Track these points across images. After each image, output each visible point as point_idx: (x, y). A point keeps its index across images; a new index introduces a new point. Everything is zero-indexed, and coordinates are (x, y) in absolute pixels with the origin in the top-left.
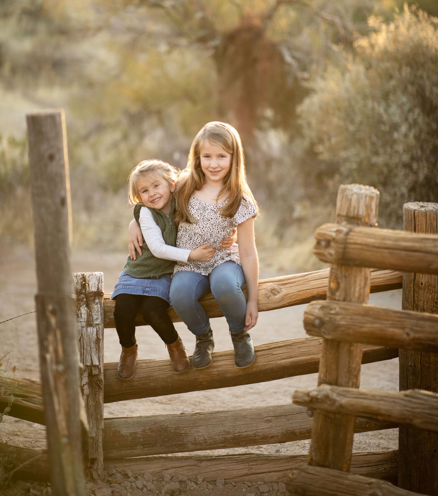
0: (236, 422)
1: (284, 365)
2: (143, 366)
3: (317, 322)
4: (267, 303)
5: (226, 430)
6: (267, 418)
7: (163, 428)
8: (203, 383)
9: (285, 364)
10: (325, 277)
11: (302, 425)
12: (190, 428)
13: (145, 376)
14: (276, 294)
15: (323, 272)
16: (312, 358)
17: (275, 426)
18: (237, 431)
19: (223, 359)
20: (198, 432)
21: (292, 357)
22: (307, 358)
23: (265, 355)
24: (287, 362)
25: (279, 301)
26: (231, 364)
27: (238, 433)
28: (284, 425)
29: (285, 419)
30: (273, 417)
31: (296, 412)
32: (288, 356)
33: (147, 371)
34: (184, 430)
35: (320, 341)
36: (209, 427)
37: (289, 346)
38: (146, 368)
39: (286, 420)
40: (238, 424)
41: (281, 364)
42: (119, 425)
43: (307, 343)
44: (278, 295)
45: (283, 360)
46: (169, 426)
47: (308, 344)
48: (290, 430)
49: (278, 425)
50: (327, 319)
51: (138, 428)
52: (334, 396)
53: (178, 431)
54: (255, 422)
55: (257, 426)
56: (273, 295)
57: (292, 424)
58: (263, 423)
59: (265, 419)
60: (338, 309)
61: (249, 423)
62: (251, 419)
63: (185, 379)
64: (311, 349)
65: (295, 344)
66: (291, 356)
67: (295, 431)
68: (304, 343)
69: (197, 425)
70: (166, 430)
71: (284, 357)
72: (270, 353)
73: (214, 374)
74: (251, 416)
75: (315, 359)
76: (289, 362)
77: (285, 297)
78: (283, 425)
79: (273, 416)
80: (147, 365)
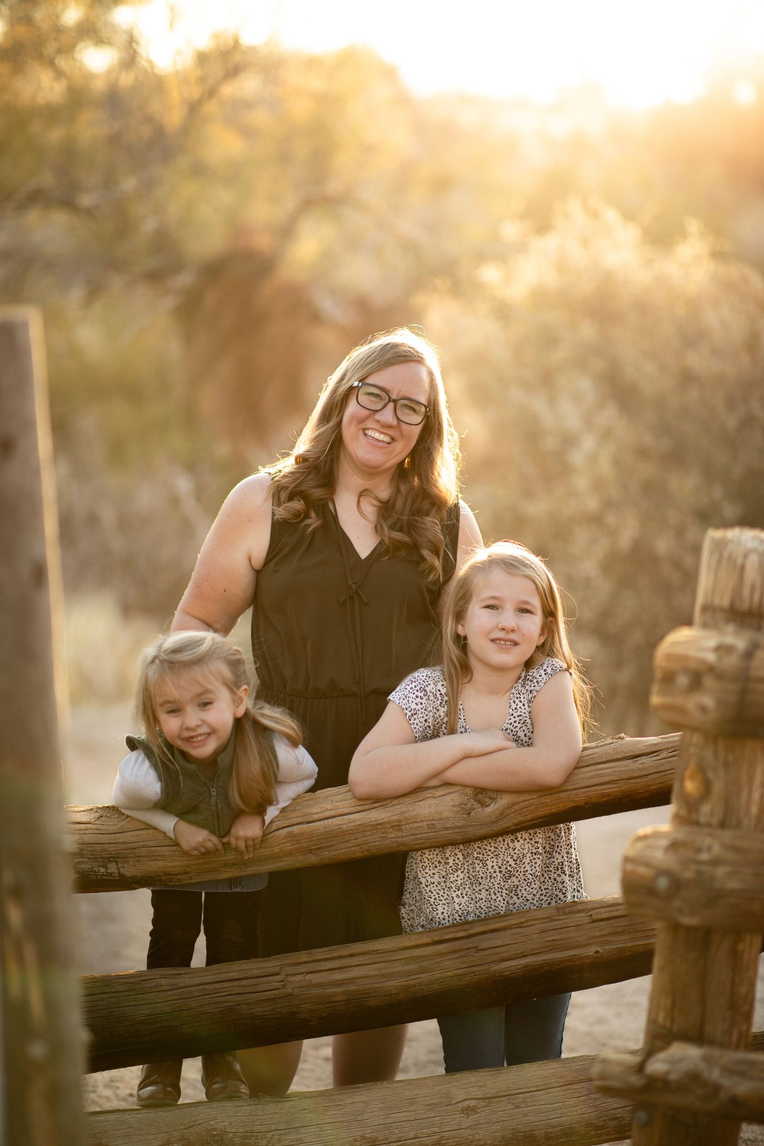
0: (391, 1116)
1: (507, 973)
2: (161, 986)
3: (663, 883)
4: (466, 826)
5: (368, 1135)
6: (466, 1103)
7: (213, 1136)
8: (311, 1023)
9: (511, 972)
10: (604, 760)
11: (551, 1117)
12: (279, 1132)
13: (168, 1009)
14: (487, 804)
15: (597, 747)
16: (574, 955)
17: (486, 1121)
18: (394, 1136)
19: (357, 963)
20: (299, 1142)
21: (526, 956)
22: (559, 956)
23: (460, 951)
24: (514, 968)
25: (493, 819)
26: (377, 976)
27: (398, 1141)
28: (507, 1119)
29: (509, 1103)
30: (481, 1101)
31: (536, 1087)
32: (516, 952)
33: (173, 998)
34: (266, 1138)
35: (591, 915)
36: (325, 1129)
37: (517, 928)
38: (169, 991)
39: (512, 1107)
40: (397, 1120)
41: (500, 972)
42: (106, 1132)
43: (559, 920)
44: (492, 805)
45: (505, 963)
46: (227, 1130)
47: (564, 921)
48: (522, 1130)
49: (494, 1120)
50: (689, 874)
51: (153, 1136)
52: (715, 1075)
53: (251, 1141)
54: (437, 1114)
55: (441, 1123)
56: (479, 805)
57: (527, 1116)
58: (458, 1116)
59: (460, 1105)
60: (717, 849)
61: (423, 1116)
62: (427, 1105)
63: (266, 1013)
64: (571, 935)
65: (530, 923)
66: (523, 953)
67: (534, 1132)
68: (553, 921)
69: (297, 1125)
70: (222, 1139)
71: (507, 954)
72: (471, 945)
73: (337, 1002)
74: (426, 1099)
75: (582, 958)
76: (519, 966)
77: (508, 810)
78: (504, 1119)
79: (479, 1096)
80: (173, 981)
